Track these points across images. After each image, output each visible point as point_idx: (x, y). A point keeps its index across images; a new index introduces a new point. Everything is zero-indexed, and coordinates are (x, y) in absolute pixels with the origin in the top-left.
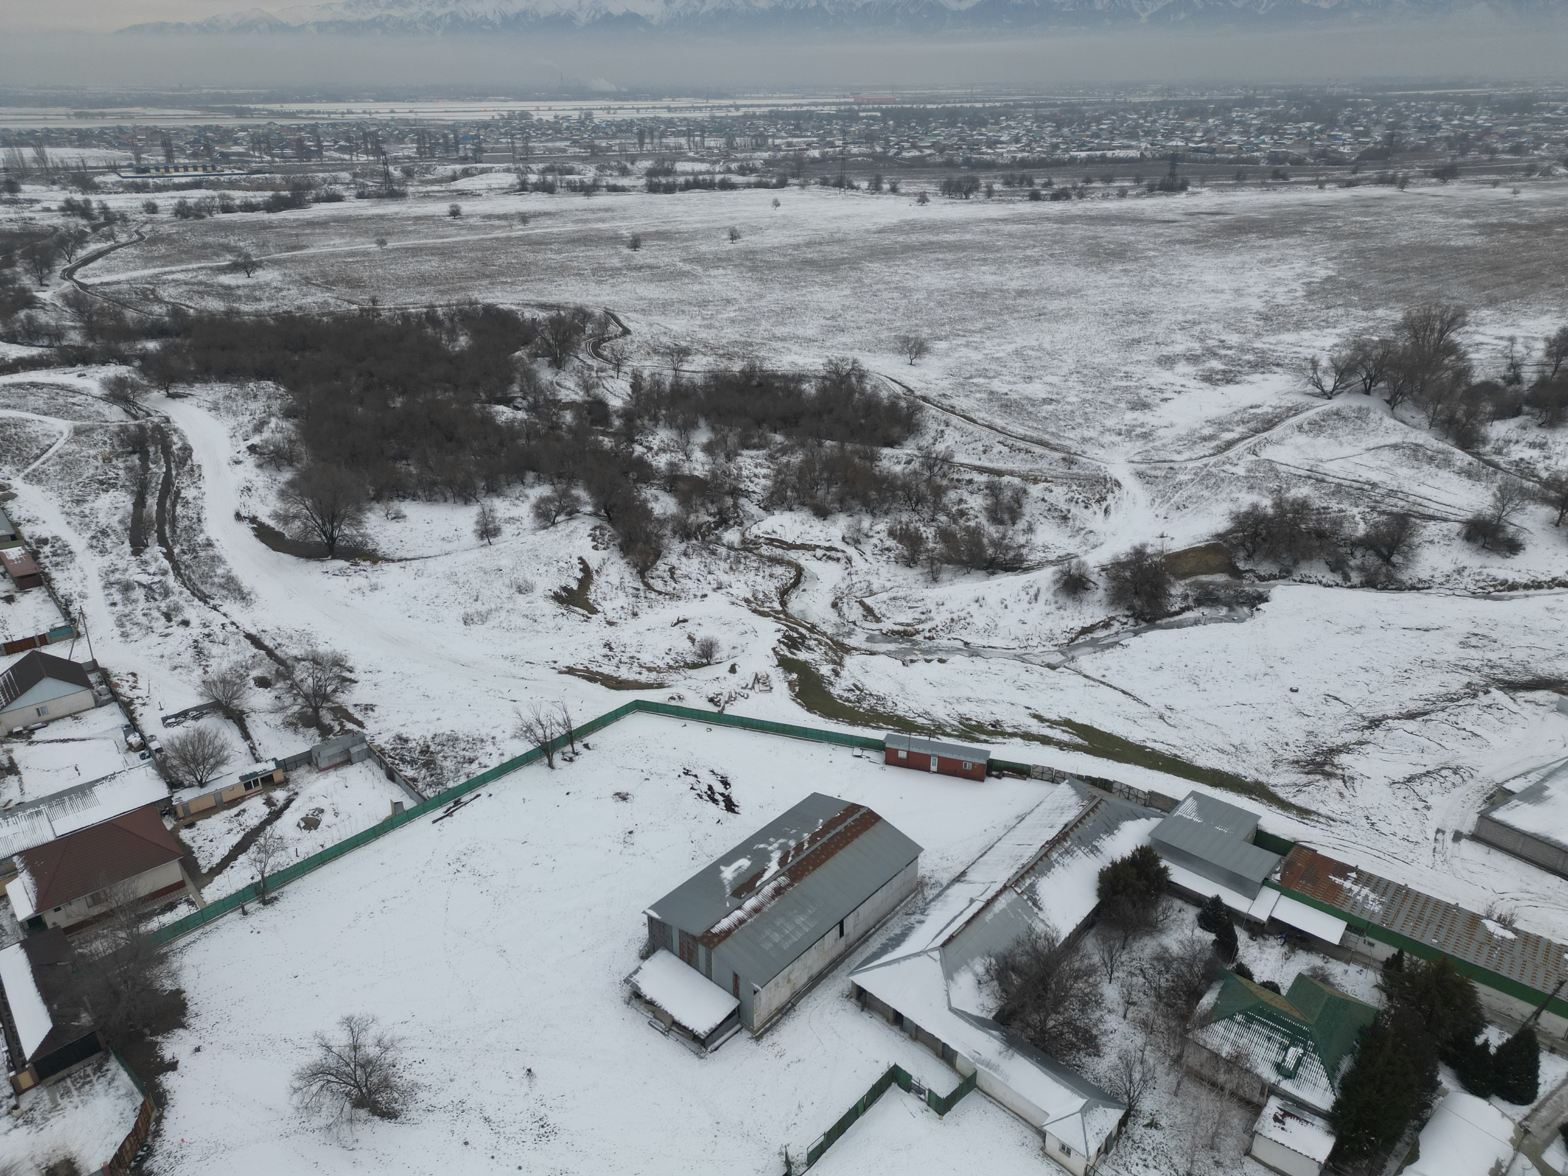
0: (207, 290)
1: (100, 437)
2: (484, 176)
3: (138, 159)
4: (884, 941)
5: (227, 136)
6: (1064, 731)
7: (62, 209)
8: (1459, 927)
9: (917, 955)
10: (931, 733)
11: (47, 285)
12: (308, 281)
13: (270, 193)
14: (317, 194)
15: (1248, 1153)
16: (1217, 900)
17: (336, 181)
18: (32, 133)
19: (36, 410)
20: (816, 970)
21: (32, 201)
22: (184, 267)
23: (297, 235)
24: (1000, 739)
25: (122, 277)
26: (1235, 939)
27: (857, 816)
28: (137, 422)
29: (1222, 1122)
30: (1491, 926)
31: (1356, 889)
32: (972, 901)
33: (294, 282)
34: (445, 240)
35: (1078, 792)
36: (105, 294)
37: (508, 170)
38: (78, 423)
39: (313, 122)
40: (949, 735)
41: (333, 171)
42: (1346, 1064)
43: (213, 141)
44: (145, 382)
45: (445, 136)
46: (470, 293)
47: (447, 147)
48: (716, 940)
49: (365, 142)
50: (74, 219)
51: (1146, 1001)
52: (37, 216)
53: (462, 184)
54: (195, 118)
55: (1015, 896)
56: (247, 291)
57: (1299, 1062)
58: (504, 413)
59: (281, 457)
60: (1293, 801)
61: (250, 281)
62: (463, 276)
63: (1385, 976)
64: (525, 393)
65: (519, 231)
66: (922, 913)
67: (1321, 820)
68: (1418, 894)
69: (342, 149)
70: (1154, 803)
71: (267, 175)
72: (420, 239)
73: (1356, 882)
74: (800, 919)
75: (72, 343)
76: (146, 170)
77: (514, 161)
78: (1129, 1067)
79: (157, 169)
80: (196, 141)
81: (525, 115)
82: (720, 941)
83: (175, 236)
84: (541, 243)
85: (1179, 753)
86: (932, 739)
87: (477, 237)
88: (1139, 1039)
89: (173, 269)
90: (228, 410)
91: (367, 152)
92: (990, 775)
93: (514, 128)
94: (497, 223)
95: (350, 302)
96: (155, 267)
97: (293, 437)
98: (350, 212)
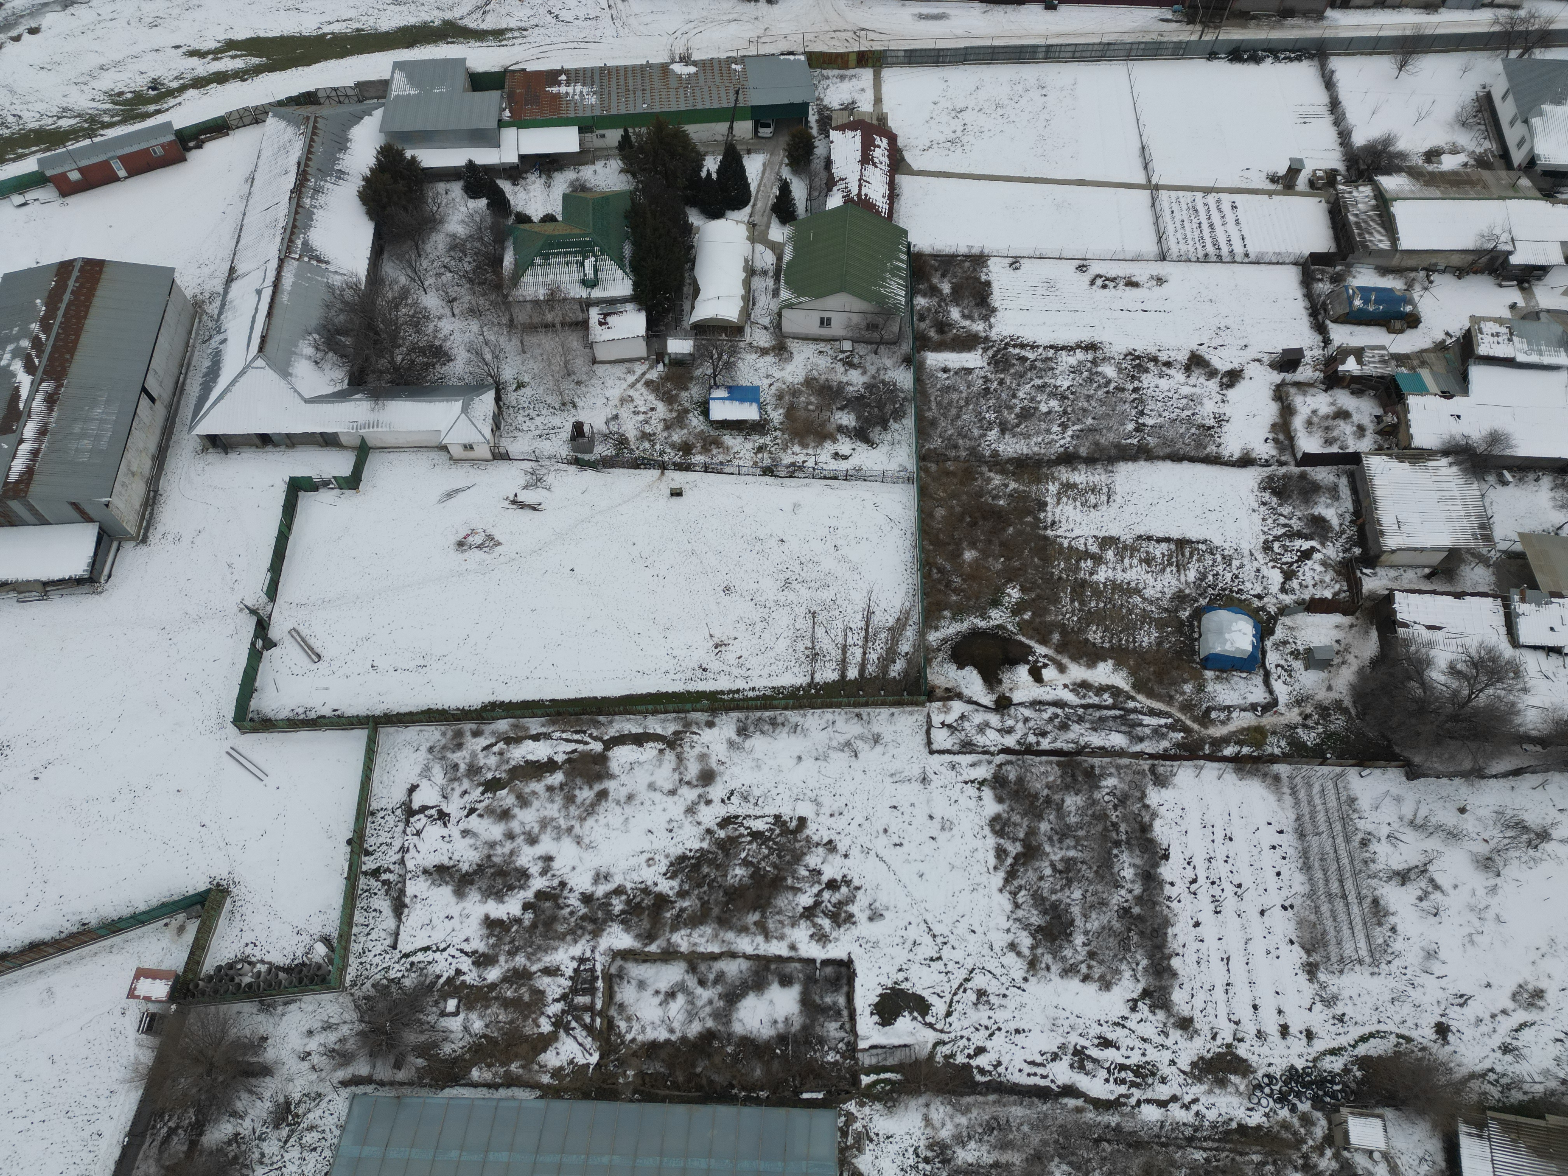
4: (201, 380)
6: (233, 57)
8: (657, 83)
9: (242, 373)
10: (90, 133)
15: (594, 361)
16: (471, 165)
20: (152, 447)
24: (172, 102)
26: (502, 193)
27: (75, 274)
29: (566, 351)
30: (678, 68)
31: (570, 90)
32: (259, 292)
35: (289, 121)
40: (111, 125)
42: (627, 250)
48: (22, 486)
51: (463, 291)
55: (296, 263)
57: (596, 270)
60: (484, 26)
63: (624, 158)
66: (219, 332)
67: (516, 34)
68: (617, 68)
70: (367, 94)
73: (568, 84)
74: (98, 413)
78: (479, 354)
82: (28, 485)
85: (360, 26)
86: (96, 140)
88: (475, 326)
92: (189, 149)
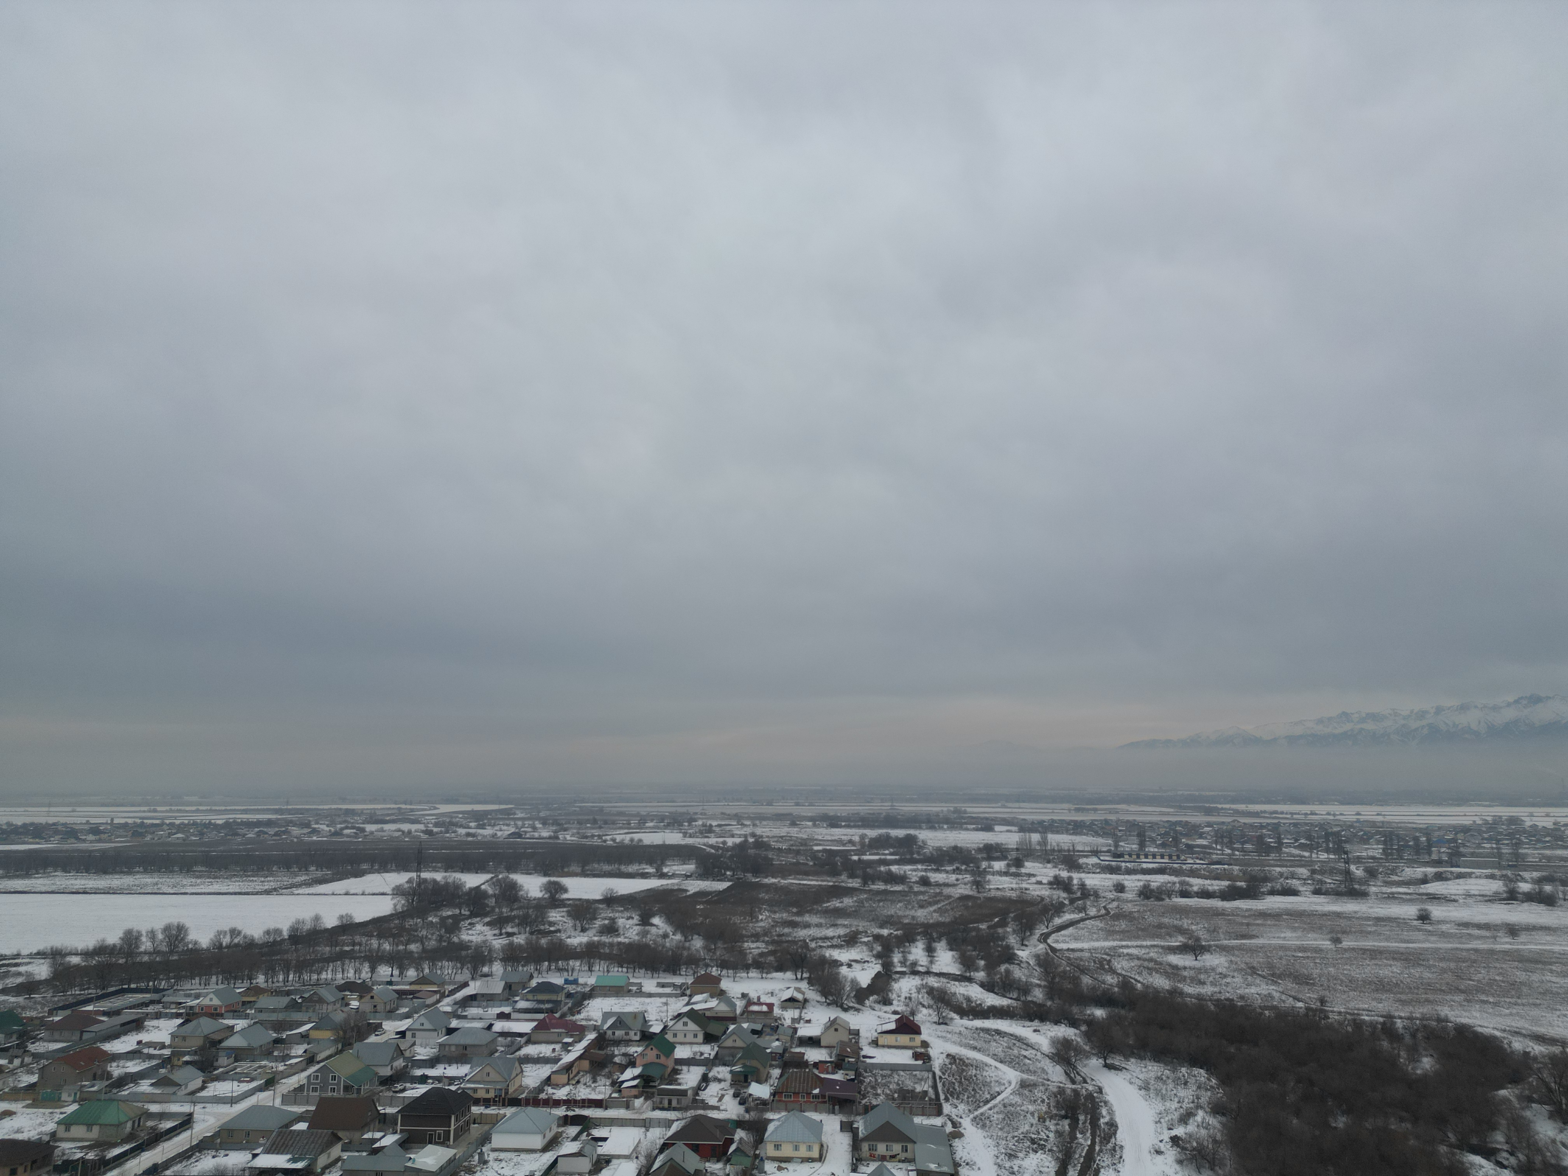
0: (1157, 967)
1: (1040, 1095)
2: (1461, 881)
3: (1116, 846)
5: (1194, 830)
7: (1050, 883)
11: (1026, 946)
12: (1253, 971)
13: (1227, 883)
14: (1272, 887)
17: (1293, 876)
18: (1041, 823)
19: (995, 1057)
21: (1030, 875)
22: (1139, 943)
23: (1248, 925)
25: (1085, 945)
28: (1074, 1086)
33: (1240, 970)
34: (1411, 945)
36: (1069, 959)
37: (1492, 877)
38: (1025, 1076)
39: (1276, 821)
41: (1291, 866)
43: (1181, 834)
44: (1087, 1048)
45: (1416, 839)
46: (1439, 1008)
47: (1418, 849)
49: (1327, 841)
50: (1058, 892)
52: (1031, 887)
53: (1434, 888)
54: (1168, 814)
56: (1192, 973)
58: (1481, 1167)
59: (1203, 1157)
61: (1197, 964)
62: (1429, 987)
64: (1513, 1146)
65: (1505, 943)
69: (1302, 847)
71: (1226, 866)
72: (1380, 941)
75: (1035, 999)
76: (1121, 855)
77: (1499, 867)
79: (1130, 855)
80: (1166, 834)
81: (1513, 820)
83: (1136, 915)
84: (1537, 962)
87: (1450, 946)
89: (1129, 943)
90: (1158, 1092)
91: (1328, 851)
93: (1501, 833)
94: (1476, 932)
95: (1296, 999)
96: (1114, 940)
97: (1219, 1137)
98: (1305, 907)
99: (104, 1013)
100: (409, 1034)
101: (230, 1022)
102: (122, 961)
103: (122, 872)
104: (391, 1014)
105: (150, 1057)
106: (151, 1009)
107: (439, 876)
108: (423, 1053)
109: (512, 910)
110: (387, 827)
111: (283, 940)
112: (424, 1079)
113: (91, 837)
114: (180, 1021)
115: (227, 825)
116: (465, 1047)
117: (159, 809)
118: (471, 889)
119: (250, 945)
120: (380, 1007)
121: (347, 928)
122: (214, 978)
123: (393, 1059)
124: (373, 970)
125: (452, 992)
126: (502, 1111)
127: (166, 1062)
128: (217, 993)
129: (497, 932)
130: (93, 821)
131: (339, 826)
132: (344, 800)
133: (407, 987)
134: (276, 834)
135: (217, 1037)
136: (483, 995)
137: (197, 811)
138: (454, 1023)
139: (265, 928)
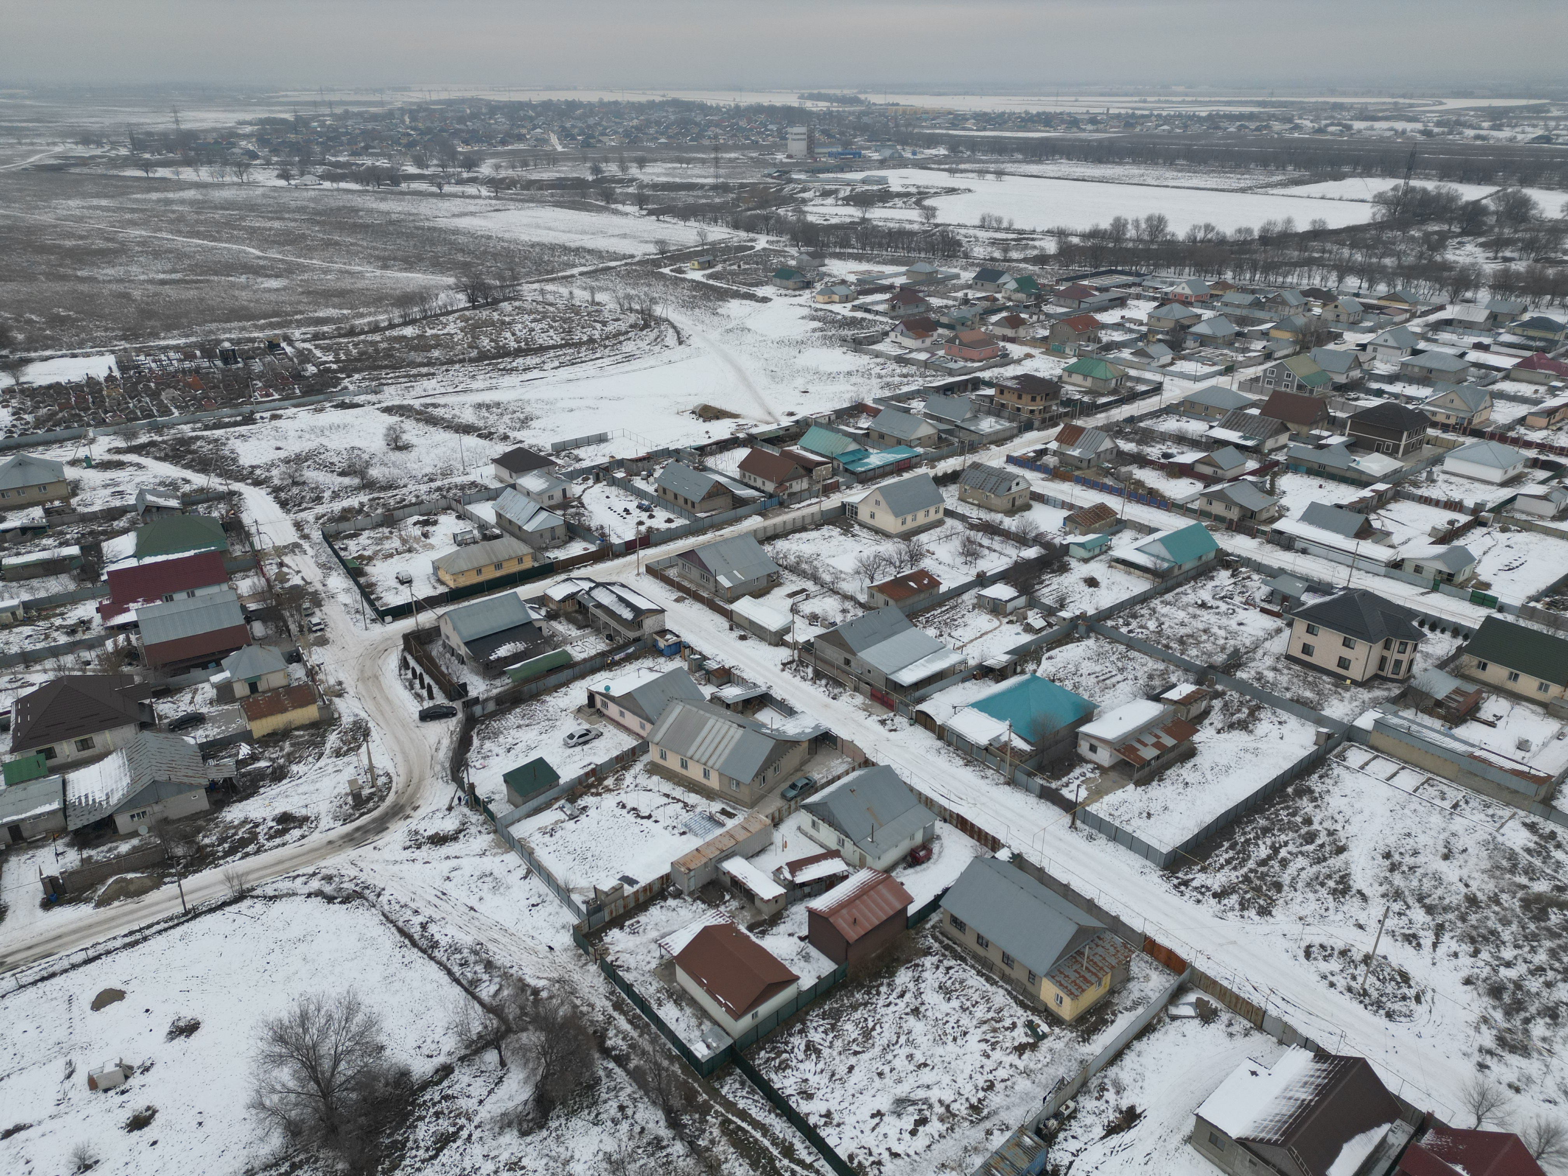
99: (1097, 289)
100: (1370, 348)
101: (1199, 311)
102: (1111, 245)
103: (1114, 162)
104: (1354, 325)
105: (1131, 331)
106: (1132, 290)
107: (1430, 186)
108: (1382, 368)
109: (1516, 232)
110: (1378, 125)
111: (1253, 240)
112: (1379, 393)
113: (1090, 127)
114: (1156, 304)
115: (1210, 117)
116: (1430, 371)
117: (1149, 99)
118: (1468, 203)
119: (1222, 241)
120: (1343, 318)
121: (1319, 234)
122: (1187, 270)
123: (1350, 369)
124: (1340, 279)
125: (1424, 314)
126: (1461, 439)
127: (1143, 337)
128: (1188, 283)
129: (1491, 255)
130: (1092, 111)
131: (1324, 122)
132: (1333, 92)
133: (1375, 302)
134: (1257, 129)
135: (1186, 322)
136: (1460, 321)
137: (1183, 102)
138: (1422, 345)
139: (1237, 226)
